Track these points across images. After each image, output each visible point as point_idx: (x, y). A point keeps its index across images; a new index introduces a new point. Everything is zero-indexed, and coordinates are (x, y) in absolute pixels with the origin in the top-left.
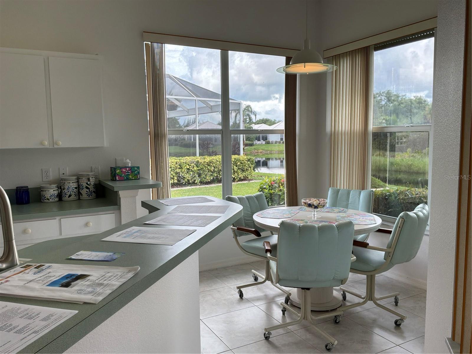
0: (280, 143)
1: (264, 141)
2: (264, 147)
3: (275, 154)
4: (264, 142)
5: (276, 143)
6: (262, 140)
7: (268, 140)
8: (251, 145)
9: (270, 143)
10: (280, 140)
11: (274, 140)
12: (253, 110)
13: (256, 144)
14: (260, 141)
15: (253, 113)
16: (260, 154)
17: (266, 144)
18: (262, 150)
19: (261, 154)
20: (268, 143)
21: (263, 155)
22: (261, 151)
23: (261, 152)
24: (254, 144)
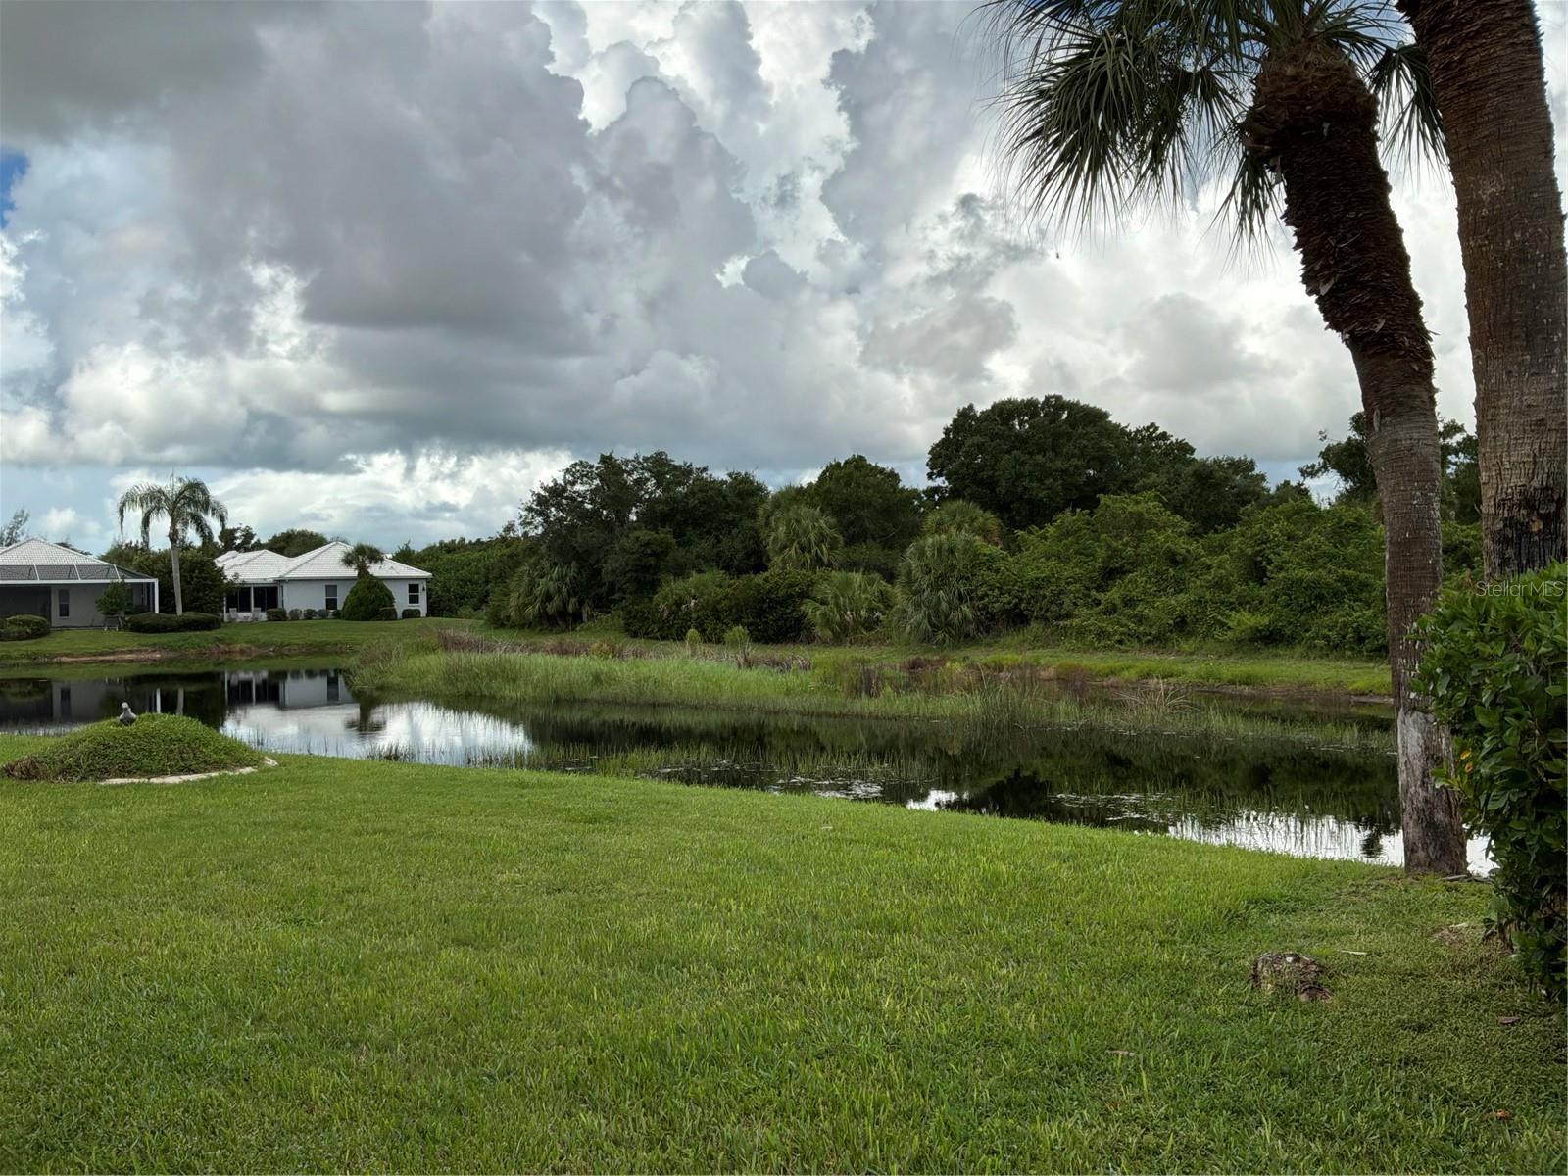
0: (323, 615)
1: (263, 610)
2: (256, 632)
3: (297, 655)
4: (263, 616)
5: (310, 619)
6: (255, 606)
7: (280, 606)
8: (208, 625)
9: (285, 615)
10: (324, 606)
11: (303, 607)
12: (211, 499)
13: (232, 621)
14: (248, 609)
15: (213, 509)
16: (238, 657)
17: (269, 620)
18: (247, 642)
19: (244, 658)
20: (279, 616)
21: (251, 660)
22: (245, 645)
23: (242, 652)
24: (226, 620)
